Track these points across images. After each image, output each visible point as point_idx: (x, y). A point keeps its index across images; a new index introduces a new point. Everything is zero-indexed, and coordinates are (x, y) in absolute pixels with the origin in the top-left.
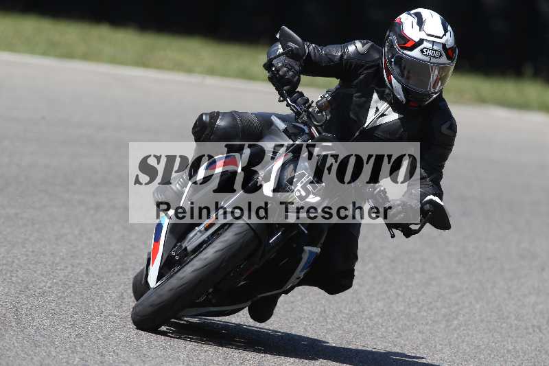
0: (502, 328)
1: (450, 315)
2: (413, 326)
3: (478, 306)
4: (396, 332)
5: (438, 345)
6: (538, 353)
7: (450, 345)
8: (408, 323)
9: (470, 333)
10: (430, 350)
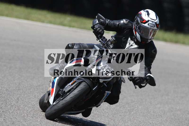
0: (148, 115)
1: (130, 110)
2: (118, 113)
3: (140, 107)
4: (112, 115)
5: (126, 120)
6: (160, 124)
7: (130, 120)
8: (116, 112)
9: (137, 116)
10: (124, 122)
